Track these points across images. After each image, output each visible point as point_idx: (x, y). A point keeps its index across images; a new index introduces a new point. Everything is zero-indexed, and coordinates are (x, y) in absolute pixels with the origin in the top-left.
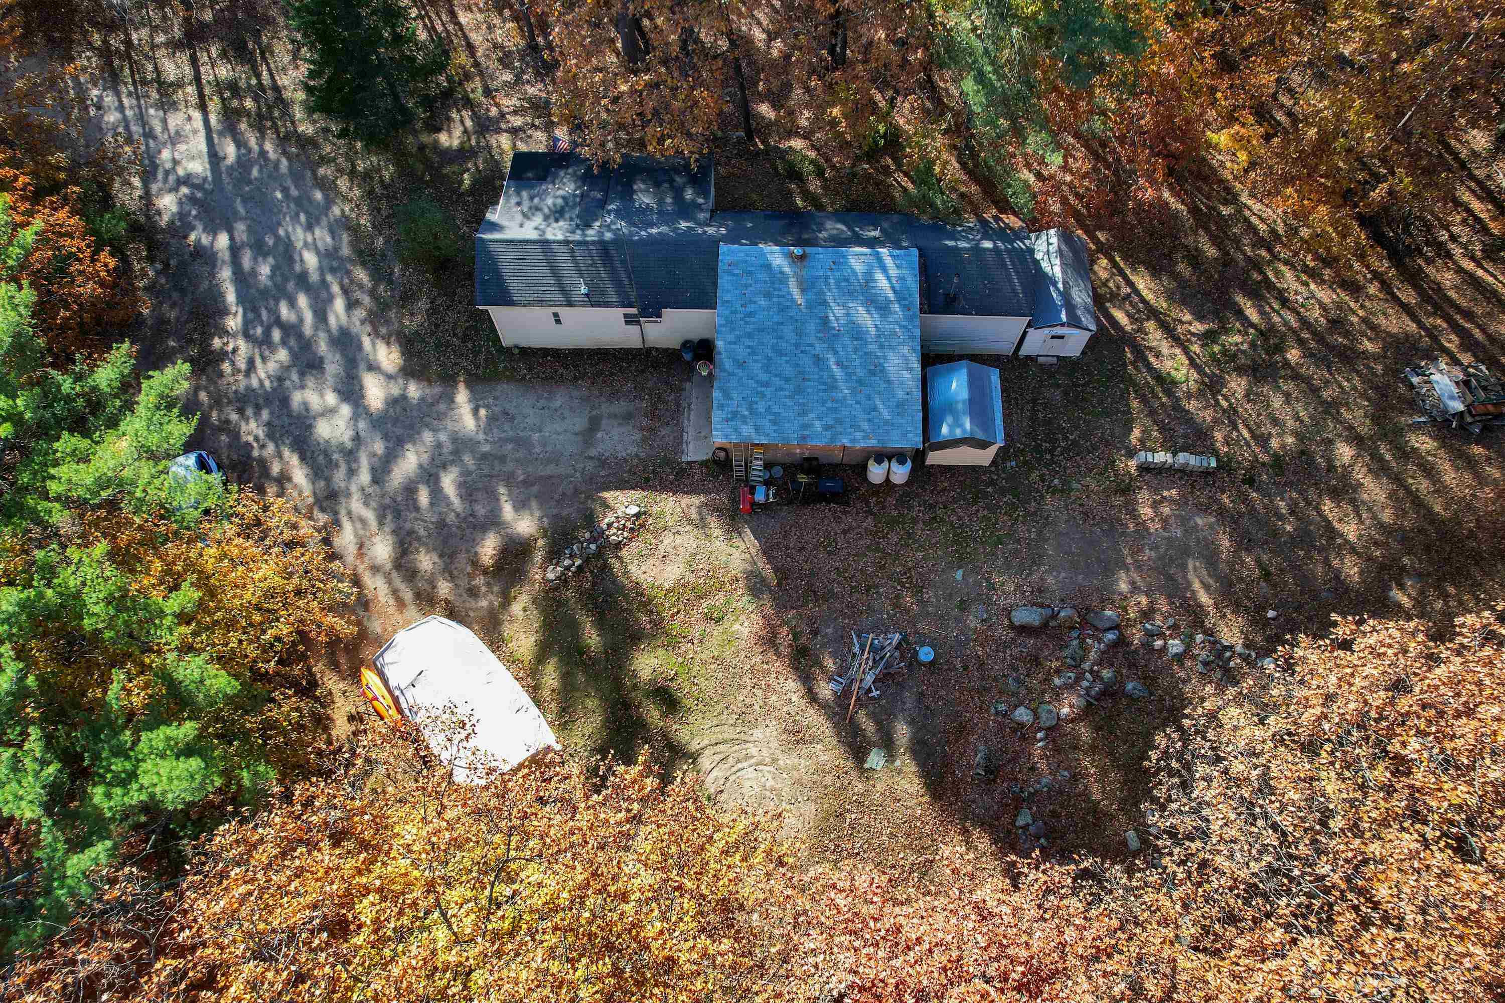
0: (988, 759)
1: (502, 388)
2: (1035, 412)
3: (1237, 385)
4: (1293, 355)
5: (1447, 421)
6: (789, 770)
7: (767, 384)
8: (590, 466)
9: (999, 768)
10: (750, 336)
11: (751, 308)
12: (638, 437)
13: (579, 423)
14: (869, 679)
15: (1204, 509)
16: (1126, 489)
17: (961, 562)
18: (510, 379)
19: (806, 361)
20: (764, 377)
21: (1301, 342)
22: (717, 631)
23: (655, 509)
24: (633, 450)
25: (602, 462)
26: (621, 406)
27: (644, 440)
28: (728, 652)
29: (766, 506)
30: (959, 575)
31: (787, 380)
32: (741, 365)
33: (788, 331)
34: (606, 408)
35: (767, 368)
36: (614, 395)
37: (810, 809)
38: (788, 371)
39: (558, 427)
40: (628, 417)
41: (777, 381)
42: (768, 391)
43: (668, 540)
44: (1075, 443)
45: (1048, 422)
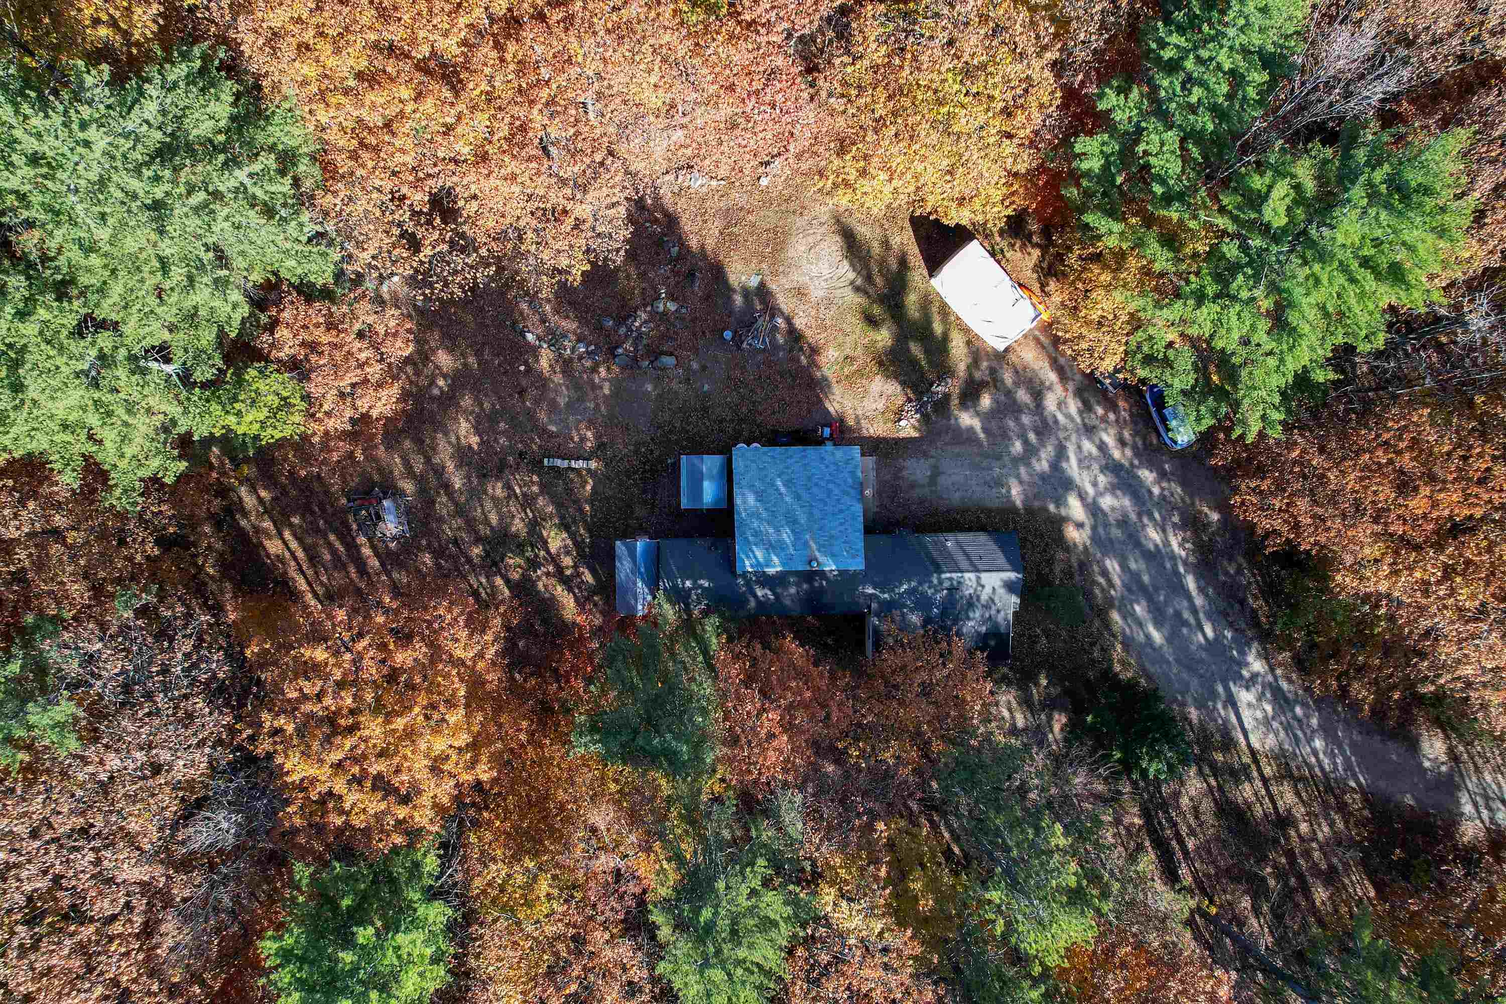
0: (693, 282)
1: (995, 504)
2: (653, 498)
3: (518, 526)
4: (477, 551)
5: (394, 494)
6: (805, 275)
7: (828, 482)
8: (933, 452)
9: (686, 277)
10: (841, 511)
11: (842, 528)
12: (905, 473)
13: (943, 480)
14: (760, 322)
15: (551, 435)
16: (601, 446)
17: (707, 395)
18: (990, 511)
19: (805, 496)
20: (831, 486)
21: (469, 560)
22: (848, 351)
23: (890, 425)
24: (908, 463)
25: (926, 455)
26: (917, 493)
27: (901, 470)
28: (840, 339)
29: (823, 426)
30: (706, 387)
31: (816, 485)
32: (845, 493)
33: (817, 514)
34: (927, 490)
35: (829, 492)
36: (921, 502)
37: (791, 253)
38: (815, 490)
39: (955, 478)
40: (913, 486)
41: (823, 484)
42: (828, 477)
43: (880, 406)
44: (629, 477)
45: (645, 491)
